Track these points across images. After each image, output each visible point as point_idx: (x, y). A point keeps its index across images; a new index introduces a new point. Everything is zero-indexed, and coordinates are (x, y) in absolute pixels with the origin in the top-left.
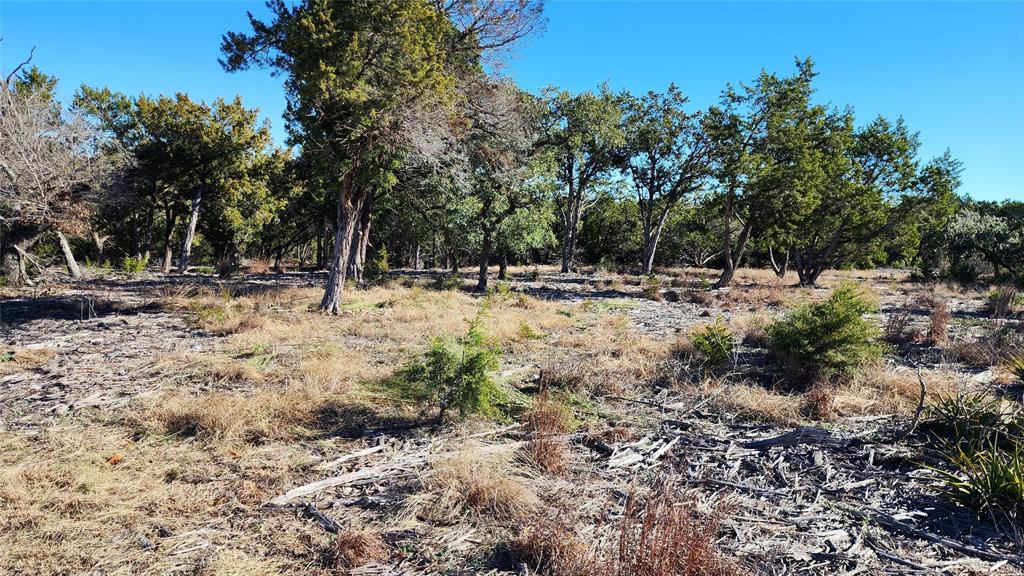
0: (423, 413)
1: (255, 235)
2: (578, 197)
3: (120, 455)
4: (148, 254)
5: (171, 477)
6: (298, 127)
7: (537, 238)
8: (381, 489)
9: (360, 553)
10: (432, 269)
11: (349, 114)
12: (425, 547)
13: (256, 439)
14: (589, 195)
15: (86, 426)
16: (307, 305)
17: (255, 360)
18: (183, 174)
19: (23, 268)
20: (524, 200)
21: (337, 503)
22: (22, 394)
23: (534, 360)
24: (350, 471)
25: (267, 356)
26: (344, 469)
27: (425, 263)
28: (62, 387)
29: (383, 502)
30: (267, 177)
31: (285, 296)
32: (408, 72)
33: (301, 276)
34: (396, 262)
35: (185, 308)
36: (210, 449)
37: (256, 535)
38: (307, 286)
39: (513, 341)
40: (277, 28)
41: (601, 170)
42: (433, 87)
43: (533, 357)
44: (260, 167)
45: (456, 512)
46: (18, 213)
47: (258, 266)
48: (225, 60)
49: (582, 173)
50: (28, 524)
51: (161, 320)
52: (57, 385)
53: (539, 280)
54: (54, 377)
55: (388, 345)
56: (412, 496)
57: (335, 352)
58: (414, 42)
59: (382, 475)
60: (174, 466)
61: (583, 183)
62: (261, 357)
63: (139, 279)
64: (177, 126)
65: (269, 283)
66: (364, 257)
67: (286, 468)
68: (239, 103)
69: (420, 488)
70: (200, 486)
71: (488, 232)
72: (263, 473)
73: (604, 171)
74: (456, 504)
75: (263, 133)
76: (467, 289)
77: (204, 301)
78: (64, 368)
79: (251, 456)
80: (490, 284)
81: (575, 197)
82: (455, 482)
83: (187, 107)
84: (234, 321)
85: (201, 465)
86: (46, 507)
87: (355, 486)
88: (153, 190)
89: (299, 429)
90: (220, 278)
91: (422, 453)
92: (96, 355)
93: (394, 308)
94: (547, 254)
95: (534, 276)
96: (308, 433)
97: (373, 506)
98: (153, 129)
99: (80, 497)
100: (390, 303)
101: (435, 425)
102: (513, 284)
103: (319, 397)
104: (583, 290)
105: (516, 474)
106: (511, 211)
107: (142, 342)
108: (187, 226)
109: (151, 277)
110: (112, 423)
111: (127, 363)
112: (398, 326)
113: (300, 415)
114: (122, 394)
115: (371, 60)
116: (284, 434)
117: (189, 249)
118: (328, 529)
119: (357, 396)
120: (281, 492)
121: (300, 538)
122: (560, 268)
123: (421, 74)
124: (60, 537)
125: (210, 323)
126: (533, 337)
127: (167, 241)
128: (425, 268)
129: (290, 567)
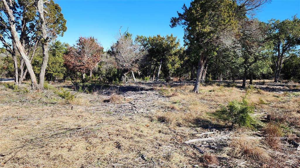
0: (226, 124)
1: (174, 71)
2: (282, 56)
3: (149, 125)
4: (150, 76)
5: (160, 132)
6: (187, 41)
7: (265, 71)
8: (215, 144)
9: (210, 161)
10: (226, 81)
11: (204, 36)
12: (230, 163)
13: (179, 125)
14: (286, 55)
15: (141, 117)
16: (189, 90)
17: (177, 104)
18: (158, 55)
19: (125, 79)
20: (260, 58)
21: (202, 146)
22: (128, 108)
23: (265, 111)
24: (205, 137)
25: (180, 103)
26: (204, 137)
27: (223, 78)
28: (135, 107)
29: (216, 148)
30: (178, 55)
31: (183, 88)
32: (223, 21)
33: (187, 82)
34: (214, 78)
35: (159, 90)
36: (168, 126)
37: (181, 150)
38: (189, 85)
39: (257, 104)
40: (184, 14)
41: (292, 46)
42: (231, 25)
43: (264, 110)
44: (177, 53)
45: (240, 155)
46: (125, 67)
47: (175, 79)
48: (171, 25)
49: (284, 47)
50: (132, 138)
51: (154, 93)
52: (134, 106)
53: (265, 85)
54: (133, 105)
55: (213, 103)
56: (225, 148)
57: (198, 103)
58: (225, 12)
59: (215, 140)
60: (161, 129)
61: (284, 51)
62: (179, 104)
63: (148, 82)
64: (157, 43)
65: (178, 84)
66: (205, 77)
67: (188, 134)
68: (172, 36)
69: (227, 146)
70: (167, 135)
71: (246, 69)
72: (182, 134)
73: (293, 46)
74: (239, 153)
75: (178, 43)
76: (238, 87)
77: (164, 88)
78: (135, 103)
79: (178, 130)
80: (246, 86)
81: (280, 56)
82: (239, 146)
83: (159, 38)
84: (171, 94)
85: (166, 130)
86: (135, 135)
87: (207, 142)
88: (151, 60)
89: (190, 124)
90: (166, 82)
91: (227, 136)
92: (141, 100)
93: (215, 92)
94: (268, 76)
95: (263, 83)
96: (193, 125)
97: (213, 148)
98: (152, 45)
99: (141, 133)
100: (213, 91)
101: (230, 128)
102: (255, 86)
103: (195, 116)
104: (284, 89)
105: (260, 147)
106: (255, 61)
107: (150, 98)
108: (158, 69)
109: (151, 82)
110: (146, 117)
111: (147, 103)
112: (216, 98)
113: (190, 120)
114: (147, 110)
115: (211, 19)
116: (186, 125)
117: (159, 75)
118: (200, 152)
119: (205, 117)
120: (187, 140)
121: (193, 153)
122: (274, 81)
123: (226, 21)
124: (138, 142)
125: (165, 94)
126: (264, 104)
127: (154, 73)
128: (223, 80)
129: (191, 160)
